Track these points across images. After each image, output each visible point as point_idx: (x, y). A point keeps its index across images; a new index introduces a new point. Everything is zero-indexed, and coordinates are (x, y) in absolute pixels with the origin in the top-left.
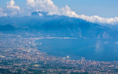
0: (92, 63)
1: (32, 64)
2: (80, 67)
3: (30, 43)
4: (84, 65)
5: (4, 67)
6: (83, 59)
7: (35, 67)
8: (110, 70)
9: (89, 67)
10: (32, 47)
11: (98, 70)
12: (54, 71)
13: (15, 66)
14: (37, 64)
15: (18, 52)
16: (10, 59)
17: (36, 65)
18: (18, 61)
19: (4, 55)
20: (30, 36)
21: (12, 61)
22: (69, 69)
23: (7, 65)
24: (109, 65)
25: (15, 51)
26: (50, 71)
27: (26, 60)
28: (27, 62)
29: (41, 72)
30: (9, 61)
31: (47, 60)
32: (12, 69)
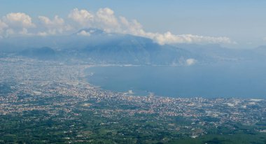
0: (164, 101)
1: (80, 103)
2: (147, 106)
3: (77, 72)
4: (152, 103)
5: (39, 108)
6: (151, 95)
7: (85, 107)
8: (189, 111)
9: (160, 106)
10: (80, 78)
11: (173, 111)
12: (111, 112)
13: (55, 106)
14: (86, 102)
15: (60, 86)
16: (49, 95)
17: (86, 105)
18: (60, 98)
19: (39, 91)
20: (76, 64)
21: (51, 99)
22: (132, 108)
23: (43, 104)
24: (189, 103)
25: (56, 84)
26: (106, 112)
27: (71, 97)
28: (72, 101)
29: (92, 113)
30: (47, 99)
31: (101, 97)
32: (50, 110)
